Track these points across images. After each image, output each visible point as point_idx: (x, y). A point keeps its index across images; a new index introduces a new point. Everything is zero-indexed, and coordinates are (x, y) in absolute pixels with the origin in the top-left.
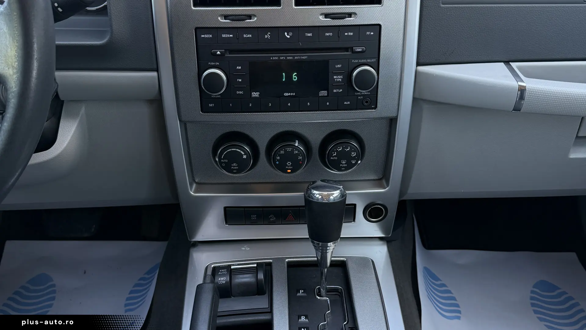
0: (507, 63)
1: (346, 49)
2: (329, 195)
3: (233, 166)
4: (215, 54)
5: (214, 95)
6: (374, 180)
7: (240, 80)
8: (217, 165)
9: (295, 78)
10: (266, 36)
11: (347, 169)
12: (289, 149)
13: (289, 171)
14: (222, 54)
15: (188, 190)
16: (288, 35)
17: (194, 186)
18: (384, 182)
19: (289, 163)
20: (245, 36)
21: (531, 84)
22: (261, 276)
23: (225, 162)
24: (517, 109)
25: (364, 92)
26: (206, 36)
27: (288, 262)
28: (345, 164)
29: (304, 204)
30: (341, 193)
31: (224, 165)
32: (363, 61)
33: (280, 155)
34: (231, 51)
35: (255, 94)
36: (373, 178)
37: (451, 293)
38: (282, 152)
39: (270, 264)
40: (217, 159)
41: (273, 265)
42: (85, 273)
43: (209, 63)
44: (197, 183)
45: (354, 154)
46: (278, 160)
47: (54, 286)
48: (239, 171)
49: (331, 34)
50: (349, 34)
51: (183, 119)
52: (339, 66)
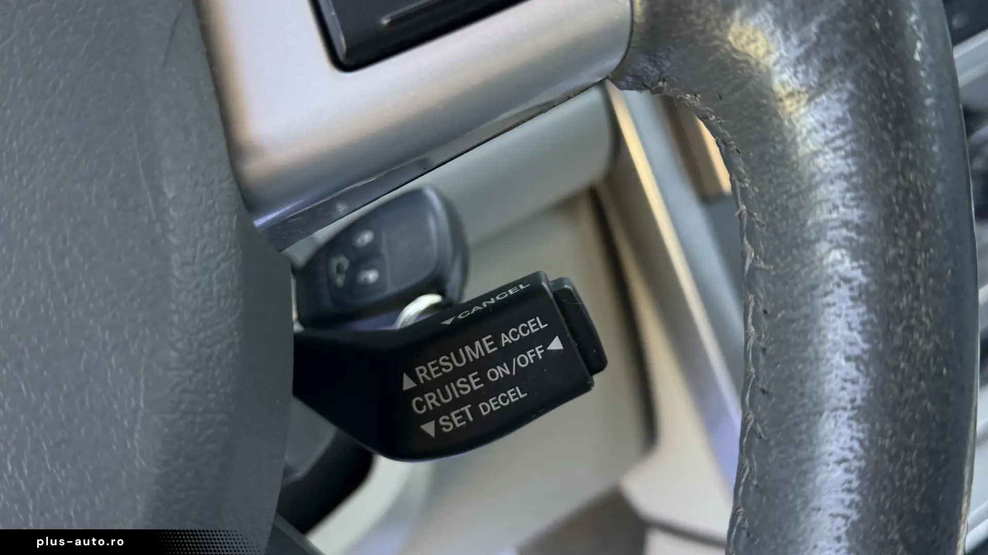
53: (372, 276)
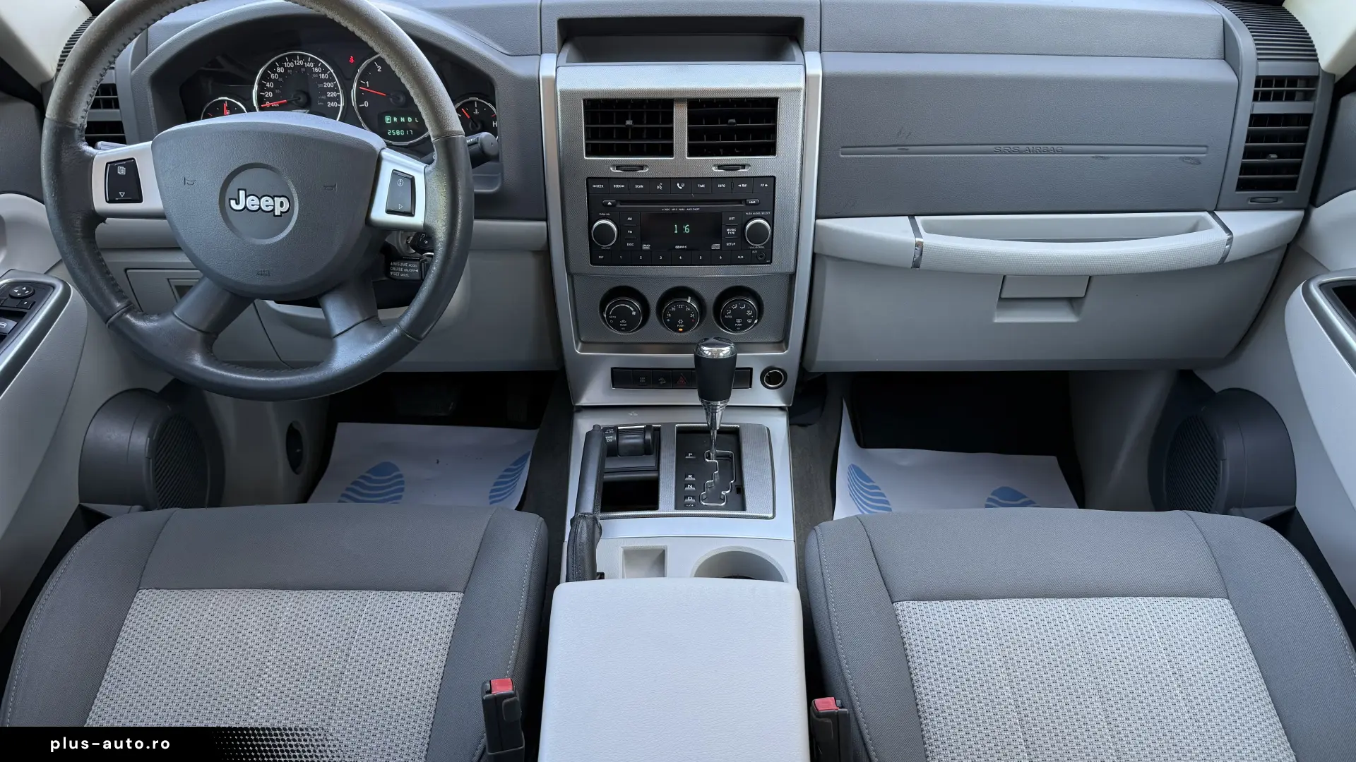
0: (912, 216)
1: (740, 201)
2: (719, 352)
3: (621, 324)
4: (606, 205)
5: (604, 247)
6: (774, 343)
7: (631, 232)
8: (605, 322)
9: (687, 230)
10: (658, 187)
11: (743, 328)
12: (681, 306)
13: (681, 330)
14: (613, 205)
15: (573, 348)
16: (680, 186)
17: (580, 344)
18: (784, 345)
19: (681, 321)
20: (637, 186)
21: (929, 240)
22: (649, 437)
23: (612, 319)
24: (916, 265)
25: (758, 246)
26: (598, 186)
27: (678, 428)
28: (741, 323)
29: (694, 367)
30: (731, 350)
31: (612, 322)
32: (757, 213)
33: (671, 312)
34: (623, 202)
35: (646, 247)
36: (772, 341)
37: (884, 496)
38: (673, 309)
39: (658, 429)
40: (605, 316)
41: (662, 431)
42: (438, 462)
43: (600, 214)
44: (582, 342)
45: (749, 313)
46: (669, 318)
47: (401, 476)
48: (627, 329)
49: (724, 186)
50: (743, 185)
51: (573, 271)
52: (732, 218)
53: (426, 242)
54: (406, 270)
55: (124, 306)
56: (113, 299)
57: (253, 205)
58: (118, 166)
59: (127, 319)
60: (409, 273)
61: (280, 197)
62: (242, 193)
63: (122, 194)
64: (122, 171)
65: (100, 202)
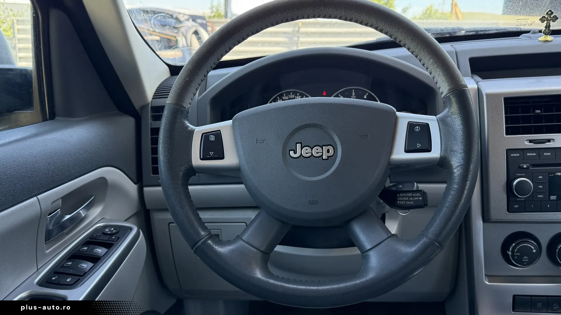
3: (524, 259)
4: (522, 168)
7: (541, 187)
14: (528, 168)
15: (483, 280)
20: (545, 154)
23: (517, 256)
26: (515, 155)
31: (516, 258)
34: (534, 165)
35: (553, 197)
40: (510, 253)
43: (517, 174)
48: (529, 264)
51: (491, 218)
54: (411, 199)
55: (207, 234)
56: (200, 230)
57: (307, 153)
58: (210, 134)
59: (209, 244)
60: (414, 201)
61: (327, 146)
62: (299, 146)
63: (211, 153)
64: (212, 138)
65: (196, 161)
